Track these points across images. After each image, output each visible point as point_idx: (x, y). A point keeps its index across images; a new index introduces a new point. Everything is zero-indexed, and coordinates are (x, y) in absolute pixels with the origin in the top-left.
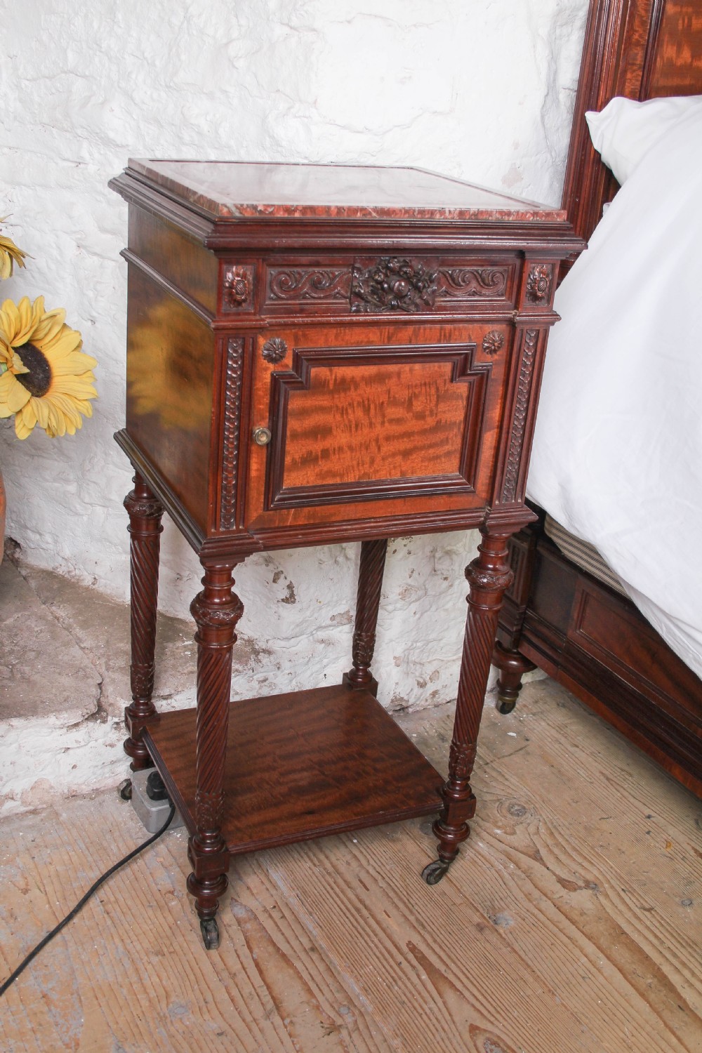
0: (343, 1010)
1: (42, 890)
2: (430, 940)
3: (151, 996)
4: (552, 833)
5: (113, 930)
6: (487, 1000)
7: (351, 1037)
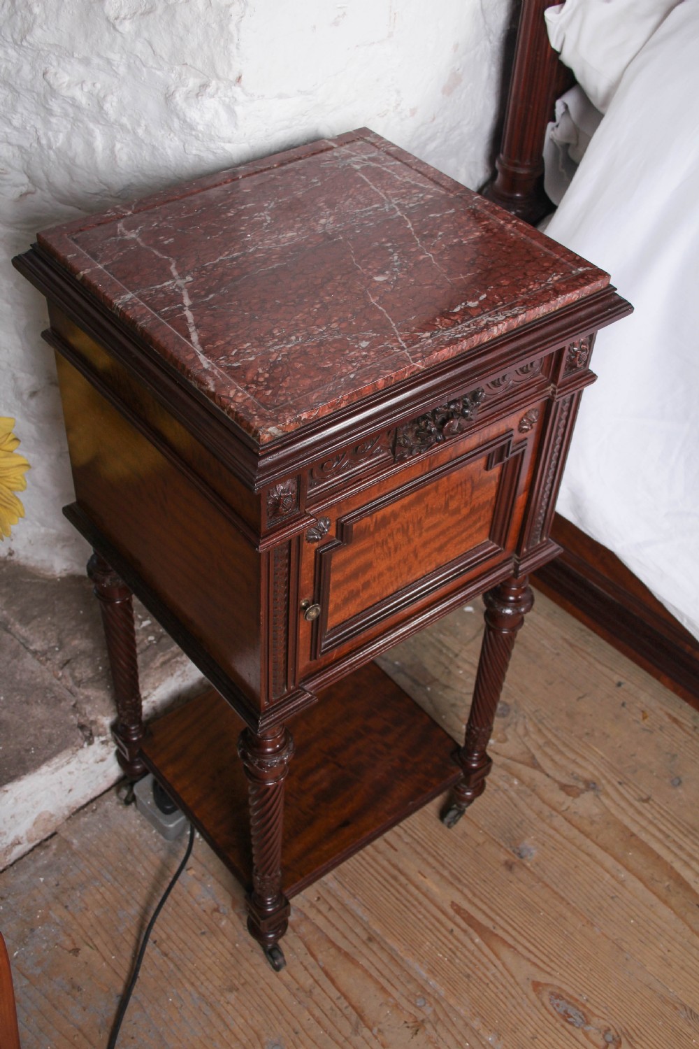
0: (420, 1003)
1: (91, 945)
2: (470, 895)
3: (244, 1042)
4: (540, 730)
5: (179, 975)
6: (538, 949)
7: (436, 1031)
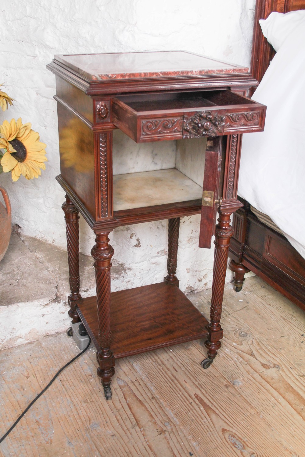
0: (166, 424)
1: (35, 376)
2: (204, 392)
3: (83, 420)
4: (259, 344)
5: (66, 393)
6: (230, 418)
7: (170, 435)
